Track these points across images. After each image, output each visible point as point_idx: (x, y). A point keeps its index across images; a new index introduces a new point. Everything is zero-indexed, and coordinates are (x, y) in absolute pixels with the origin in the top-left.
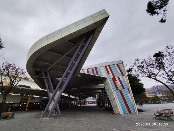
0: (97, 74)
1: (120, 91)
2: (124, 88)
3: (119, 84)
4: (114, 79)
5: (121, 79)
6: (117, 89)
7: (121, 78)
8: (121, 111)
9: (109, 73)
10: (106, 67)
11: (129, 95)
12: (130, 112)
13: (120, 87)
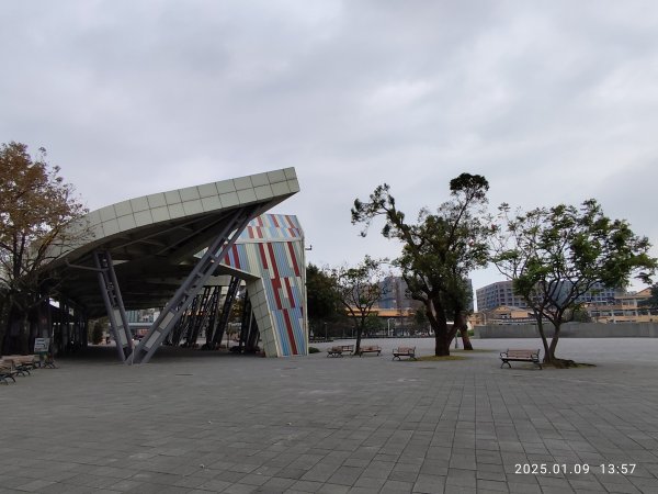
0: (238, 266)
1: (286, 312)
2: (293, 305)
3: (286, 295)
4: (276, 283)
5: (292, 284)
6: (280, 307)
7: (291, 280)
8: (279, 350)
9: (266, 266)
10: (261, 245)
11: (301, 320)
12: (295, 352)
13: (286, 304)
